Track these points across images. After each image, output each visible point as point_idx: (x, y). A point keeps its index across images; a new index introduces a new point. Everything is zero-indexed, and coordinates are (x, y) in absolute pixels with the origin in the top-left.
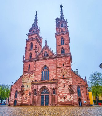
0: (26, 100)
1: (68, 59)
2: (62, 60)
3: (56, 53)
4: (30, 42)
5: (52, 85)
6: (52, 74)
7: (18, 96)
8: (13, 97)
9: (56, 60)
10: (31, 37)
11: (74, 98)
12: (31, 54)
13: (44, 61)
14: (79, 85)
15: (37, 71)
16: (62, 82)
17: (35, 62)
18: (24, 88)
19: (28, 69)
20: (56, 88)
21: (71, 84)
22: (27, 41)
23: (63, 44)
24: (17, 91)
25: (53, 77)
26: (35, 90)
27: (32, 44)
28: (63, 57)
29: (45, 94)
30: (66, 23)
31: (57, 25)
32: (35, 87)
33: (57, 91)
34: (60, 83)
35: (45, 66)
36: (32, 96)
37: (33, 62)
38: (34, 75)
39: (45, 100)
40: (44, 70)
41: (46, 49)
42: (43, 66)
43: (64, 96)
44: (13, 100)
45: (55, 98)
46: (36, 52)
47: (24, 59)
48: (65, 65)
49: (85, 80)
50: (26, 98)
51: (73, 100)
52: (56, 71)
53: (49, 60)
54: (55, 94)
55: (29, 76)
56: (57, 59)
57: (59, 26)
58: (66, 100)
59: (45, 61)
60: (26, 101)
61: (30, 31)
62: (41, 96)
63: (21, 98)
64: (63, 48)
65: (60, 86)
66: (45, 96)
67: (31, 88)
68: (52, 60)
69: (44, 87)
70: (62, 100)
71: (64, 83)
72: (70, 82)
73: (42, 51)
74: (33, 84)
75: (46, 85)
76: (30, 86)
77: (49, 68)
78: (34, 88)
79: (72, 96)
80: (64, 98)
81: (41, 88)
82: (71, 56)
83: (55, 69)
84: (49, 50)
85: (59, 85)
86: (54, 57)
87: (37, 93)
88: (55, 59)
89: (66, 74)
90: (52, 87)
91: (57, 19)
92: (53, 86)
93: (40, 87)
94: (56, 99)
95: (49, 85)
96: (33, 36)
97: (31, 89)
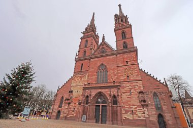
0: (73, 111)
1: (133, 54)
2: (125, 56)
3: (116, 49)
4: (85, 39)
5: (112, 90)
6: (112, 75)
7: (63, 105)
8: (56, 106)
9: (117, 57)
10: (86, 34)
11: (150, 114)
12: (85, 52)
13: (100, 59)
14: (155, 91)
15: (91, 72)
16: (127, 86)
17: (90, 60)
18: (72, 94)
19: (80, 68)
20: (118, 96)
21: (142, 89)
22: (81, 38)
23: (125, 38)
24: (63, 97)
25: (112, 79)
26: (87, 96)
27: (87, 41)
28: (127, 52)
29: (101, 105)
30: (126, 18)
31: (116, 20)
32: (88, 92)
33: (120, 100)
34: (124, 87)
35: (102, 64)
36: (82, 107)
37: (86, 61)
38: (87, 76)
39: (100, 113)
40: (100, 69)
41: (103, 45)
42: (99, 64)
43: (132, 109)
44: (56, 111)
45: (117, 111)
46: (91, 49)
47: (77, 57)
48: (129, 63)
49: (164, 84)
50: (74, 109)
51: (148, 116)
52: (118, 71)
53: (107, 58)
54: (116, 104)
55: (81, 78)
56: (118, 55)
57: (119, 21)
58: (135, 115)
59: (102, 58)
60: (73, 113)
61: (86, 29)
62: (95, 107)
63: (67, 108)
64: (125, 43)
65: (124, 93)
66: (101, 107)
67: (83, 93)
68: (111, 57)
69: (100, 93)
70: (129, 116)
71: (130, 87)
72: (140, 87)
73: (98, 48)
74: (85, 89)
75: (103, 91)
76: (81, 91)
77: (108, 67)
78: (86, 94)
79: (145, 109)
80: (133, 113)
81: (96, 95)
82: (136, 51)
83: (116, 68)
84: (108, 46)
85: (122, 90)
86: (113, 53)
87: (89, 101)
88: (115, 56)
89: (132, 74)
90: (112, 94)
91: (116, 15)
92: (114, 92)
93: (94, 93)
94: (119, 114)
95: (107, 90)
96: (88, 34)
97: (82, 95)
